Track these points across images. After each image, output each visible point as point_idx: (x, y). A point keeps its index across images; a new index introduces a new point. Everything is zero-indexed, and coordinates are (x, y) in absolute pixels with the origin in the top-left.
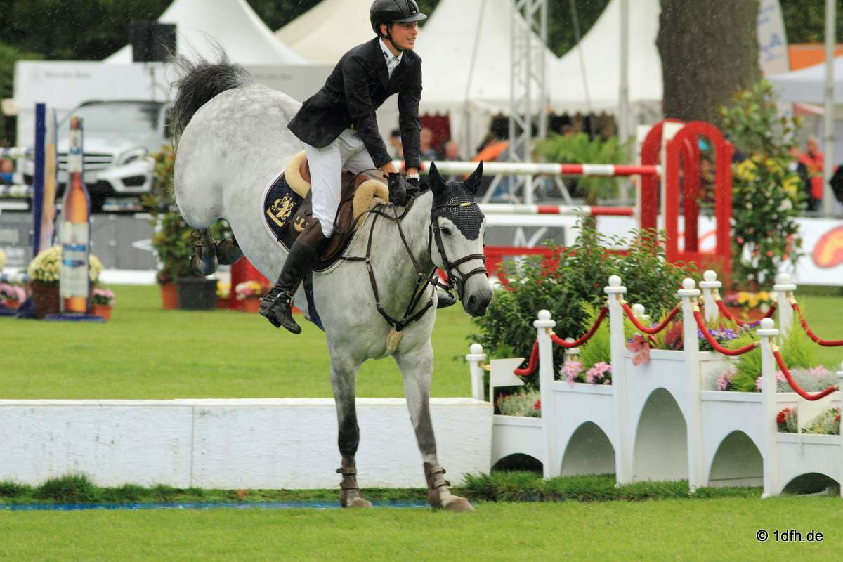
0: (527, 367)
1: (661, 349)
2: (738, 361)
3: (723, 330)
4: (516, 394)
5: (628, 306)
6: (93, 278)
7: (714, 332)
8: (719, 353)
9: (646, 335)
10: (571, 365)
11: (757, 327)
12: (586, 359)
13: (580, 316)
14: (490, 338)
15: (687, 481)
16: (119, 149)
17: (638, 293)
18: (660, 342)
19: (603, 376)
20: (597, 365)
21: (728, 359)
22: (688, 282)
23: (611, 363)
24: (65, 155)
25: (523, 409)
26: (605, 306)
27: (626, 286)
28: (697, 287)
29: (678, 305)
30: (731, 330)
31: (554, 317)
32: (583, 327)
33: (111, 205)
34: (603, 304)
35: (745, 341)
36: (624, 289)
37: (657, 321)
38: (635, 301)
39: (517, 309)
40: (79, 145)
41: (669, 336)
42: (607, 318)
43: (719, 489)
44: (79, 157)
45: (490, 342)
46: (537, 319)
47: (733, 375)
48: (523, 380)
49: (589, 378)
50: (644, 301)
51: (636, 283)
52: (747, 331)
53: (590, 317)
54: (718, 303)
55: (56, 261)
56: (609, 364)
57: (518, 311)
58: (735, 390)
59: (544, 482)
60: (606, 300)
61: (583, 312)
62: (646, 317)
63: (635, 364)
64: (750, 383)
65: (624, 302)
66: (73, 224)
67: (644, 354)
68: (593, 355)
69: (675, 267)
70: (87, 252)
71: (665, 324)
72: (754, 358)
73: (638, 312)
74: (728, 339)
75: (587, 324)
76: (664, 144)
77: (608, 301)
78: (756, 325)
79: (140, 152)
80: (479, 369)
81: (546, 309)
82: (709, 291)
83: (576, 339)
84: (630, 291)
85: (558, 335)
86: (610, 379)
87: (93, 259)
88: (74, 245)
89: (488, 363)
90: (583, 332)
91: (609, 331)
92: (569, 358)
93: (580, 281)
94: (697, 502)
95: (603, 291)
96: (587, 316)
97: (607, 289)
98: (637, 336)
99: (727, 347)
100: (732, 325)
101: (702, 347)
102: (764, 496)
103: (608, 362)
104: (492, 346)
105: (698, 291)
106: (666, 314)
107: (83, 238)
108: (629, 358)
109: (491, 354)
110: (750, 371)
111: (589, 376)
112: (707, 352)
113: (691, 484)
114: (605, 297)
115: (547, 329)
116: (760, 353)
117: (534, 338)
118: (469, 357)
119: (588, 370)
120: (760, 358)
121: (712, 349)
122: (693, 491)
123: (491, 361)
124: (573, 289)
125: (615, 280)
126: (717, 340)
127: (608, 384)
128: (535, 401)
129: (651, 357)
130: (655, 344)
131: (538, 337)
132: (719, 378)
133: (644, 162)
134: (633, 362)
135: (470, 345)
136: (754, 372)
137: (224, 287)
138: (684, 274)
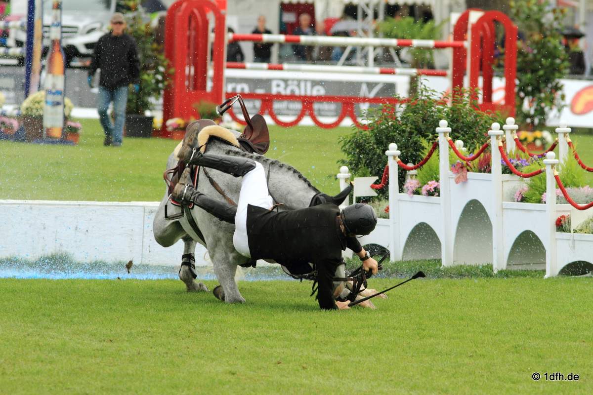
0: (380, 183)
1: (475, 172)
2: (529, 182)
3: (519, 160)
4: (371, 202)
5: (452, 142)
6: (67, 114)
7: (513, 161)
8: (516, 175)
9: (465, 162)
10: (411, 183)
11: (543, 158)
12: (422, 178)
13: (418, 148)
14: (354, 162)
15: (492, 266)
16: (83, 23)
17: (459, 133)
18: (475, 167)
19: (434, 190)
20: (429, 182)
21: (522, 180)
22: (496, 125)
24: (49, 26)
26: (436, 141)
27: (451, 127)
28: (501, 129)
29: (488, 141)
30: (525, 159)
31: (399, 148)
32: (419, 155)
33: (76, 63)
34: (435, 140)
35: (535, 168)
36: (450, 129)
37: (472, 152)
38: (457, 138)
39: (373, 142)
40: (59, 20)
41: (480, 163)
42: (437, 150)
43: (514, 271)
44: (59, 29)
45: (354, 165)
46: (388, 149)
47: (526, 192)
48: (377, 192)
49: (424, 192)
50: (463, 138)
51: (457, 126)
52: (536, 161)
53: (426, 149)
54: (515, 140)
55: (41, 101)
56: (438, 181)
57: (374, 144)
58: (527, 202)
59: (390, 264)
60: (437, 137)
61: (421, 145)
62: (465, 149)
63: (457, 183)
64: (538, 197)
65: (450, 138)
66: (54, 76)
67: (463, 175)
68: (426, 176)
69: (485, 114)
70: (63, 95)
71: (479, 155)
72: (540, 180)
73: (460, 146)
74: (523, 166)
75: (423, 153)
76: (470, 26)
77: (438, 138)
78: (543, 156)
79: (98, 25)
80: (346, 182)
81: (394, 142)
82: (509, 132)
83: (414, 164)
84: (453, 131)
85: (402, 161)
86: (439, 192)
87: (67, 101)
88: (54, 91)
89: (352, 180)
90: (420, 159)
91: (439, 159)
92: (409, 177)
93: (418, 123)
94: (499, 281)
95: (435, 131)
96: (423, 148)
97: (438, 129)
98: (458, 163)
99: (522, 172)
100: (525, 156)
101: (504, 171)
102: (546, 276)
104: (355, 168)
105: (502, 132)
106: (479, 148)
107: (60, 86)
108: (452, 178)
109: (355, 173)
110: (537, 188)
111: (424, 190)
112: (507, 175)
113: (494, 267)
114: (436, 135)
115: (394, 157)
116: (546, 176)
117: (386, 163)
118: (339, 175)
119: (424, 186)
120: (545, 180)
121: (511, 172)
122: (495, 272)
123: (355, 178)
124: (413, 129)
125: (444, 123)
126: (515, 167)
127: (437, 196)
128: (385, 207)
129: (468, 178)
130: (471, 168)
131: (388, 162)
132: (515, 193)
133: (455, 39)
134: (455, 181)
135: (340, 167)
136: (540, 190)
137: (158, 121)
138: (492, 120)
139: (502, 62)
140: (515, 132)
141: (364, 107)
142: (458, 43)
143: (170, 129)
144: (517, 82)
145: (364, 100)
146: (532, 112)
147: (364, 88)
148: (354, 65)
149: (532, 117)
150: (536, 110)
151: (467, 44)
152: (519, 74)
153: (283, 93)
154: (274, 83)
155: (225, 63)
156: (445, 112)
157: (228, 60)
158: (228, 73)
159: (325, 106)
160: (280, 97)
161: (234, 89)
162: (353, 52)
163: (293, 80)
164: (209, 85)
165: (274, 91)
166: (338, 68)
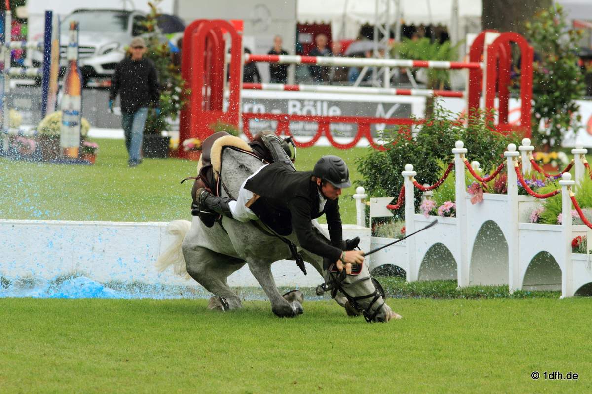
0: (396, 204)
1: (491, 193)
2: (545, 203)
3: (535, 181)
4: (387, 222)
5: (468, 163)
6: (83, 134)
7: (528, 182)
8: (532, 196)
9: (481, 183)
10: (427, 203)
11: (559, 179)
12: (437, 199)
13: (434, 169)
14: (370, 183)
15: (508, 286)
16: (100, 43)
17: (475, 154)
18: (490, 188)
19: (449, 211)
20: (445, 203)
21: (539, 201)
22: (512, 146)
23: (455, 202)
24: (66, 47)
25: (392, 233)
26: (453, 162)
27: (467, 148)
28: (517, 150)
29: (504, 162)
30: (541, 180)
31: (415, 169)
32: (436, 176)
33: (93, 83)
34: (451, 160)
35: (551, 189)
36: (466, 150)
37: (489, 173)
38: (472, 159)
40: (76, 40)
41: (496, 185)
42: (453, 171)
43: (530, 292)
44: (76, 49)
45: (370, 185)
46: (404, 170)
47: (542, 213)
48: (392, 212)
49: (440, 213)
50: (480, 159)
51: (473, 146)
52: (552, 181)
53: (442, 169)
54: (531, 161)
55: (58, 121)
57: (390, 164)
58: (543, 223)
59: (406, 285)
60: (453, 157)
61: (436, 166)
62: (481, 170)
63: (473, 204)
64: (553, 217)
65: (466, 159)
66: (70, 96)
67: (479, 196)
68: (442, 196)
69: (501, 135)
70: (80, 116)
71: (495, 175)
72: (556, 201)
73: (476, 167)
74: (539, 187)
75: (439, 174)
76: (486, 47)
77: (454, 159)
78: (559, 177)
79: (114, 46)
80: (362, 204)
81: (410, 163)
82: (525, 153)
83: (430, 185)
84: (470, 152)
85: (418, 181)
86: (455, 213)
87: (84, 121)
88: (71, 111)
89: (368, 200)
90: (436, 180)
91: (455, 179)
92: (425, 197)
93: (434, 144)
94: (515, 301)
95: (451, 151)
96: (440, 169)
97: (454, 150)
98: (474, 184)
99: (538, 193)
100: (541, 177)
101: (520, 192)
102: (562, 297)
103: (453, 201)
104: (371, 189)
105: (518, 153)
106: (495, 168)
107: (77, 106)
108: (468, 198)
109: (371, 194)
110: (554, 209)
111: (440, 211)
112: (523, 195)
113: (510, 288)
114: (452, 156)
115: (411, 178)
116: (561, 197)
117: (402, 183)
118: (355, 196)
119: (439, 206)
120: (561, 201)
121: (527, 193)
122: (511, 292)
123: (371, 199)
124: (429, 150)
125: (460, 143)
126: (531, 188)
127: (452, 217)
128: (401, 228)
129: (484, 198)
130: (487, 189)
131: (404, 182)
132: (531, 214)
133: (472, 60)
134: (471, 201)
135: (356, 188)
136: (556, 211)
137: (175, 142)
138: (508, 141)
139: (518, 84)
140: (531, 153)
141: (380, 128)
142: (474, 64)
143: (186, 149)
144: (533, 103)
145: (381, 120)
146: (548, 133)
147: (380, 109)
148: (371, 86)
149: (548, 138)
150: (552, 131)
151: (483, 65)
152: (535, 95)
153: (299, 113)
154: (290, 104)
155: (242, 84)
156: (461, 133)
157: (245, 81)
158: (244, 93)
159: (342, 127)
160: (296, 118)
161: (251, 109)
162: (369, 73)
163: (310, 101)
164: (226, 105)
165: (291, 111)
166: (354, 88)
